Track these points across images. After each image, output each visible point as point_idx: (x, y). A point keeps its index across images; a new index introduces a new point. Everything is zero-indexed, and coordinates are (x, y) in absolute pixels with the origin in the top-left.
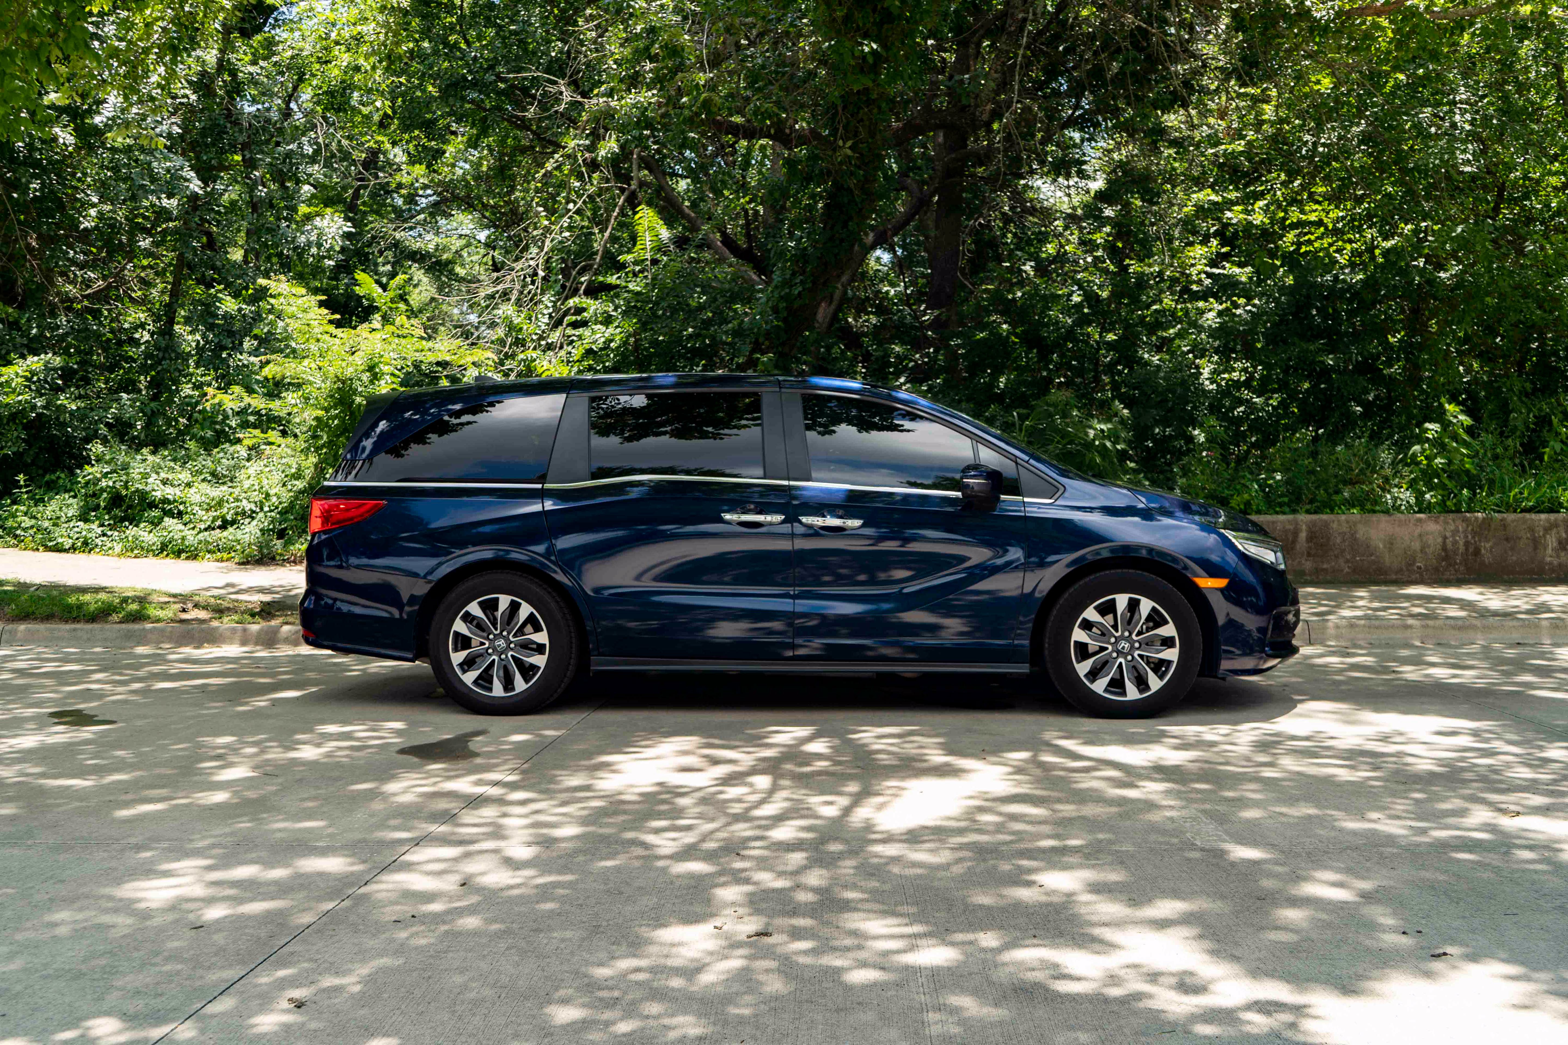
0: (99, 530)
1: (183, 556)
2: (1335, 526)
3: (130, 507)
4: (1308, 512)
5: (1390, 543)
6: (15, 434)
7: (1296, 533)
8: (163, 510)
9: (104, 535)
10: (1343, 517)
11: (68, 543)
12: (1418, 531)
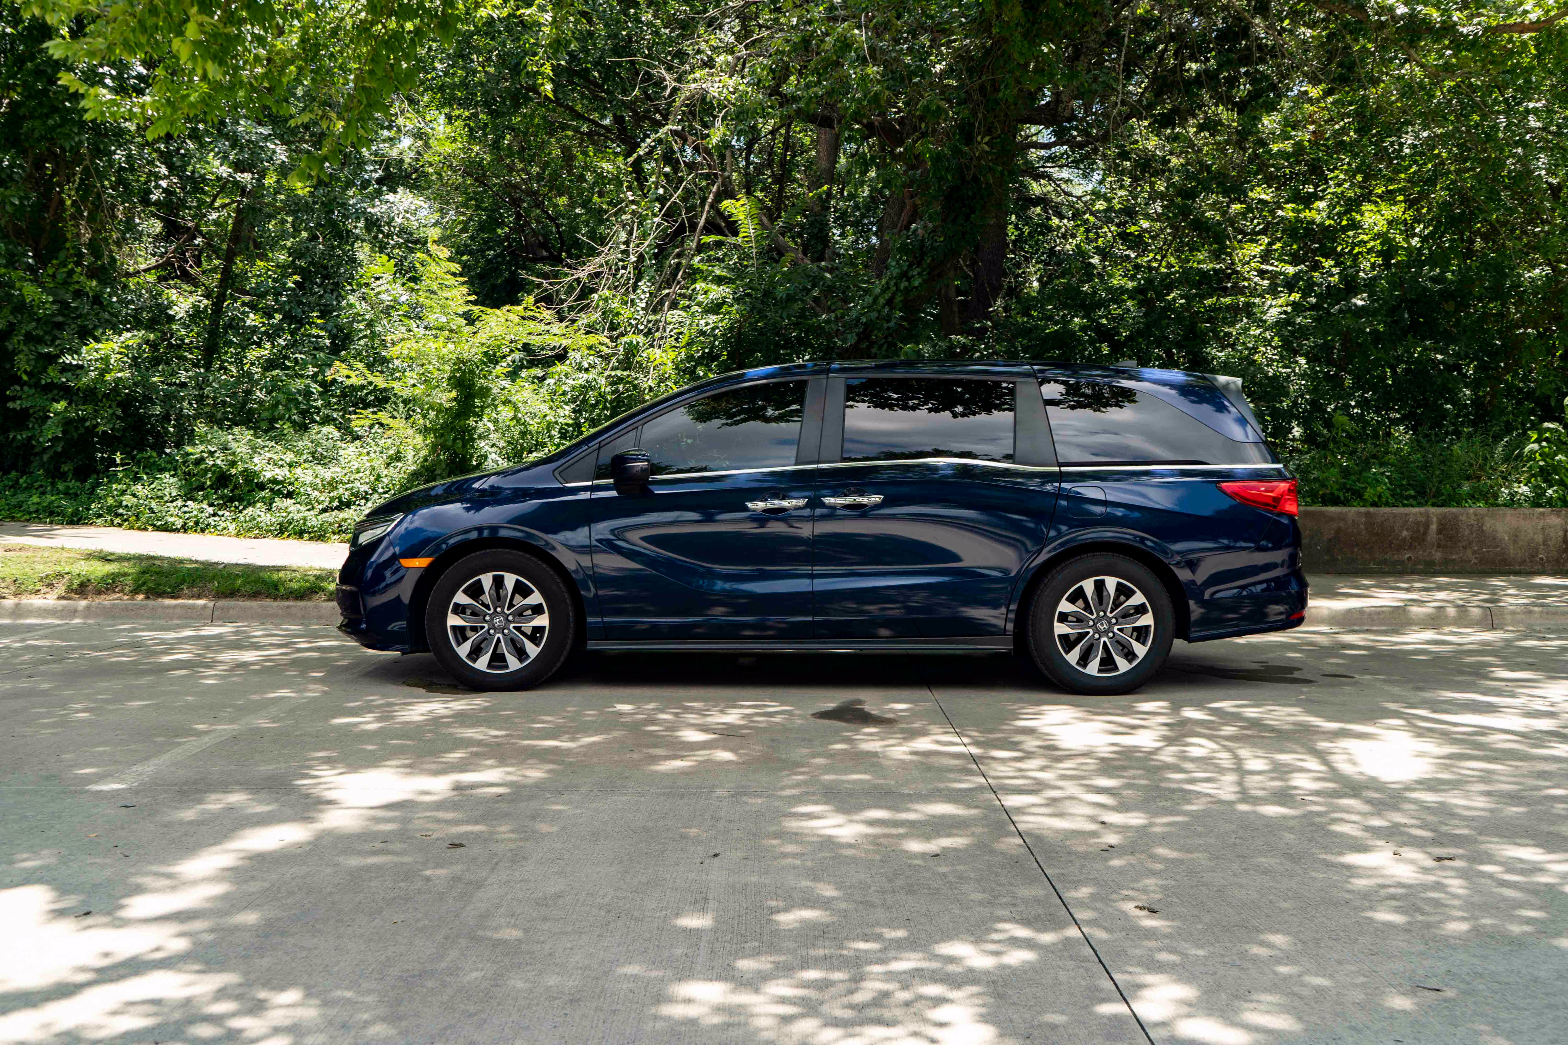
0: (210, 510)
1: (306, 536)
2: (1464, 518)
3: (236, 487)
4: (1433, 505)
5: (1515, 536)
6: (110, 411)
7: (1427, 525)
8: (272, 490)
9: (214, 515)
10: (1471, 511)
11: (179, 523)
12: (1541, 523)
